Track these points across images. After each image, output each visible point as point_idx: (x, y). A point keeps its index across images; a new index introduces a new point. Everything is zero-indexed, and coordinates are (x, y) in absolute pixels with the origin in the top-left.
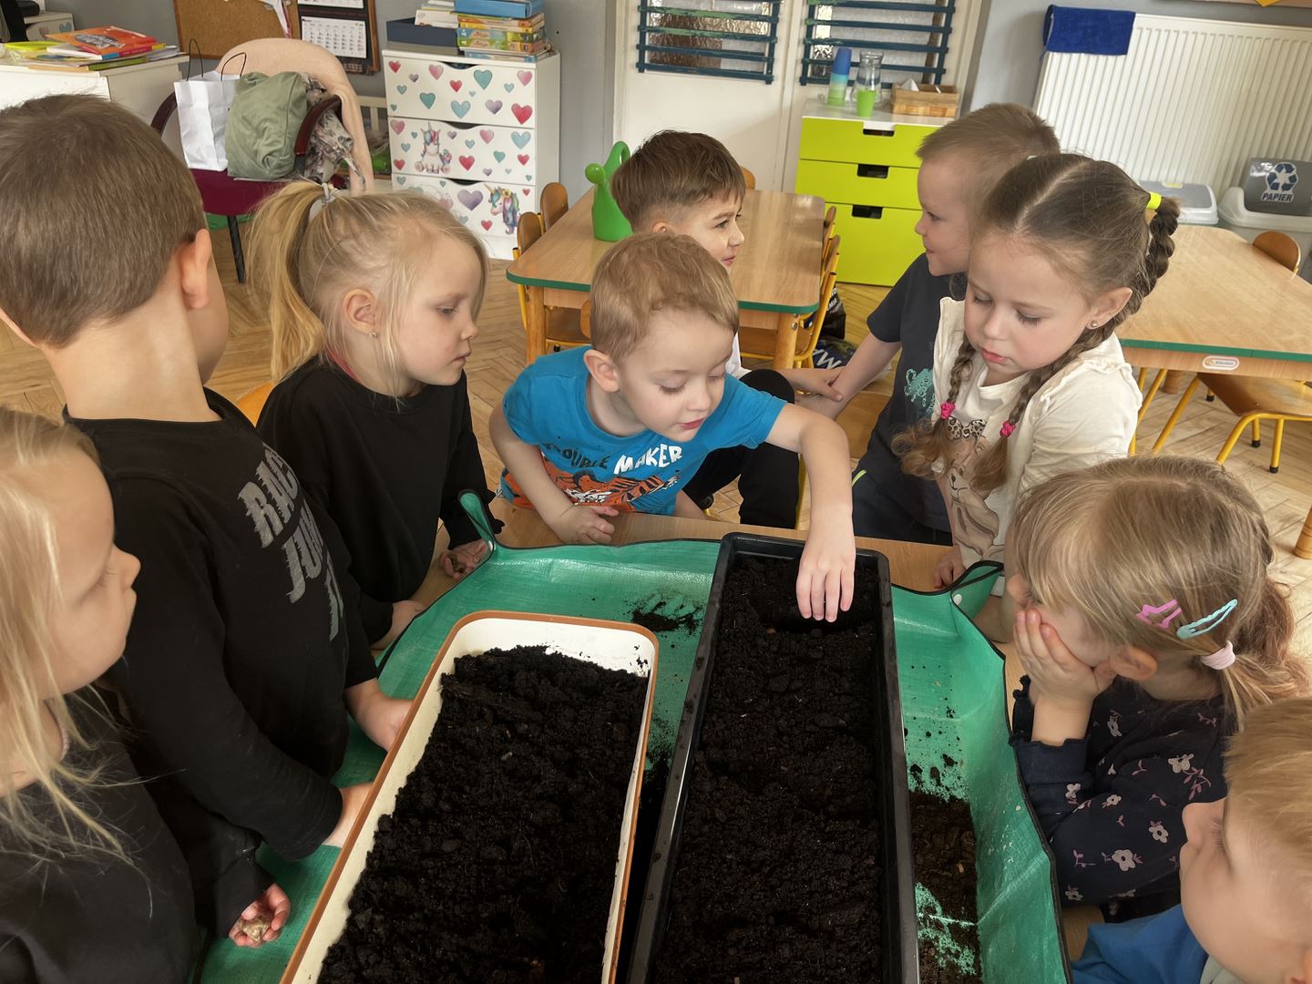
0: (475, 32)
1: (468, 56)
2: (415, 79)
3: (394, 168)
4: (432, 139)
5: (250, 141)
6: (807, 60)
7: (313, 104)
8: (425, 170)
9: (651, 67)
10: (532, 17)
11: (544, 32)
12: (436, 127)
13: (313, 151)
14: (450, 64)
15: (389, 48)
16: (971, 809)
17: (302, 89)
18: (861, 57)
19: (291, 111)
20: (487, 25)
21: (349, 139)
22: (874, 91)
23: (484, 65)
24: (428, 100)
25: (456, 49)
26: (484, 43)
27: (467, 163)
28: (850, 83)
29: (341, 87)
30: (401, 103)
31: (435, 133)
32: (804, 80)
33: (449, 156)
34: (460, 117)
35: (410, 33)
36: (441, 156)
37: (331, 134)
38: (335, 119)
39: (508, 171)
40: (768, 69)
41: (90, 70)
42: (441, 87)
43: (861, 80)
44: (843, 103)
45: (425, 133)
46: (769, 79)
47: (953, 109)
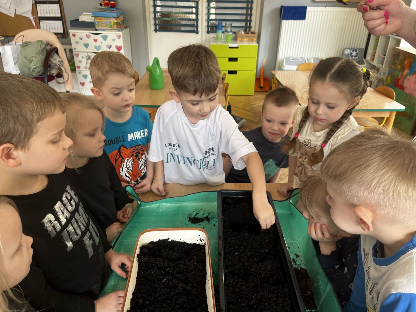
0: (100, 23)
1: (99, 31)
2: (81, 39)
3: (77, 69)
4: (89, 58)
5: (27, 64)
6: (208, 26)
7: (48, 50)
9: (159, 31)
10: (119, 17)
11: (123, 21)
12: (90, 54)
13: (50, 66)
14: (93, 34)
15: (71, 29)
16: (307, 271)
17: (44, 46)
18: (226, 24)
19: (41, 53)
20: (104, 20)
21: (62, 61)
22: (231, 35)
23: (104, 33)
24: (86, 46)
25: (94, 29)
26: (104, 26)
28: (223, 32)
30: (78, 47)
31: (90, 56)
32: (208, 32)
34: (98, 50)
35: (78, 24)
38: (56, 55)
40: (197, 29)
42: (91, 41)
43: (226, 31)
44: (221, 39)
45: (86, 57)
46: (197, 32)
47: (255, 39)
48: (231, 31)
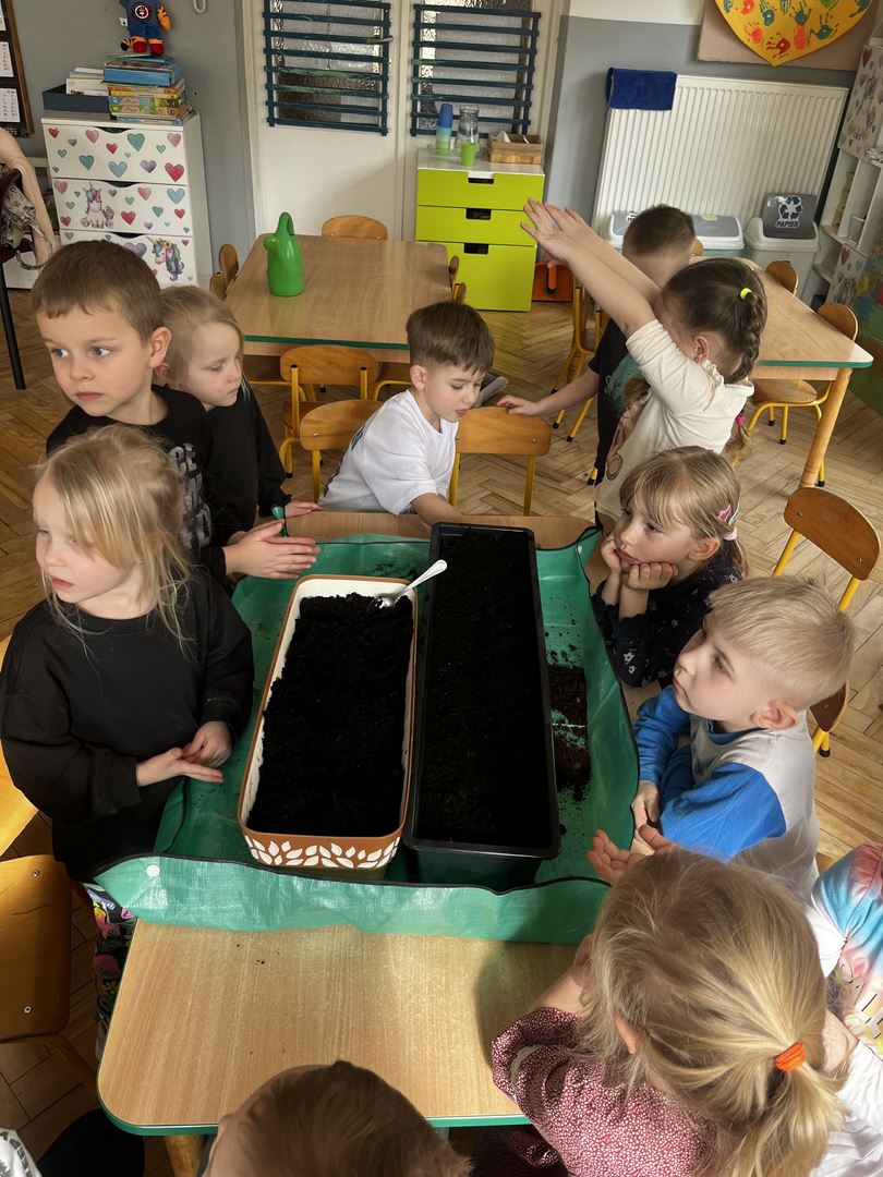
0: (125, 99)
1: (121, 121)
2: (73, 143)
3: (62, 224)
4: (94, 198)
6: (415, 113)
8: (90, 226)
9: (280, 122)
10: (175, 84)
11: (186, 96)
12: (97, 186)
14: (104, 129)
15: (46, 116)
16: (585, 671)
18: (461, 111)
20: (135, 92)
21: (32, 208)
22: (474, 142)
23: (136, 128)
24: (87, 161)
25: (107, 115)
26: (134, 109)
27: (129, 218)
28: (454, 134)
29: (19, 161)
30: (63, 167)
31: (96, 192)
32: (414, 132)
33: (111, 211)
34: (118, 176)
35: (62, 101)
36: (104, 212)
37: (17, 204)
39: (167, 224)
40: (383, 122)
42: (98, 150)
43: (462, 131)
44: (449, 152)
45: (87, 192)
46: (384, 132)
47: (539, 158)
48: (475, 132)
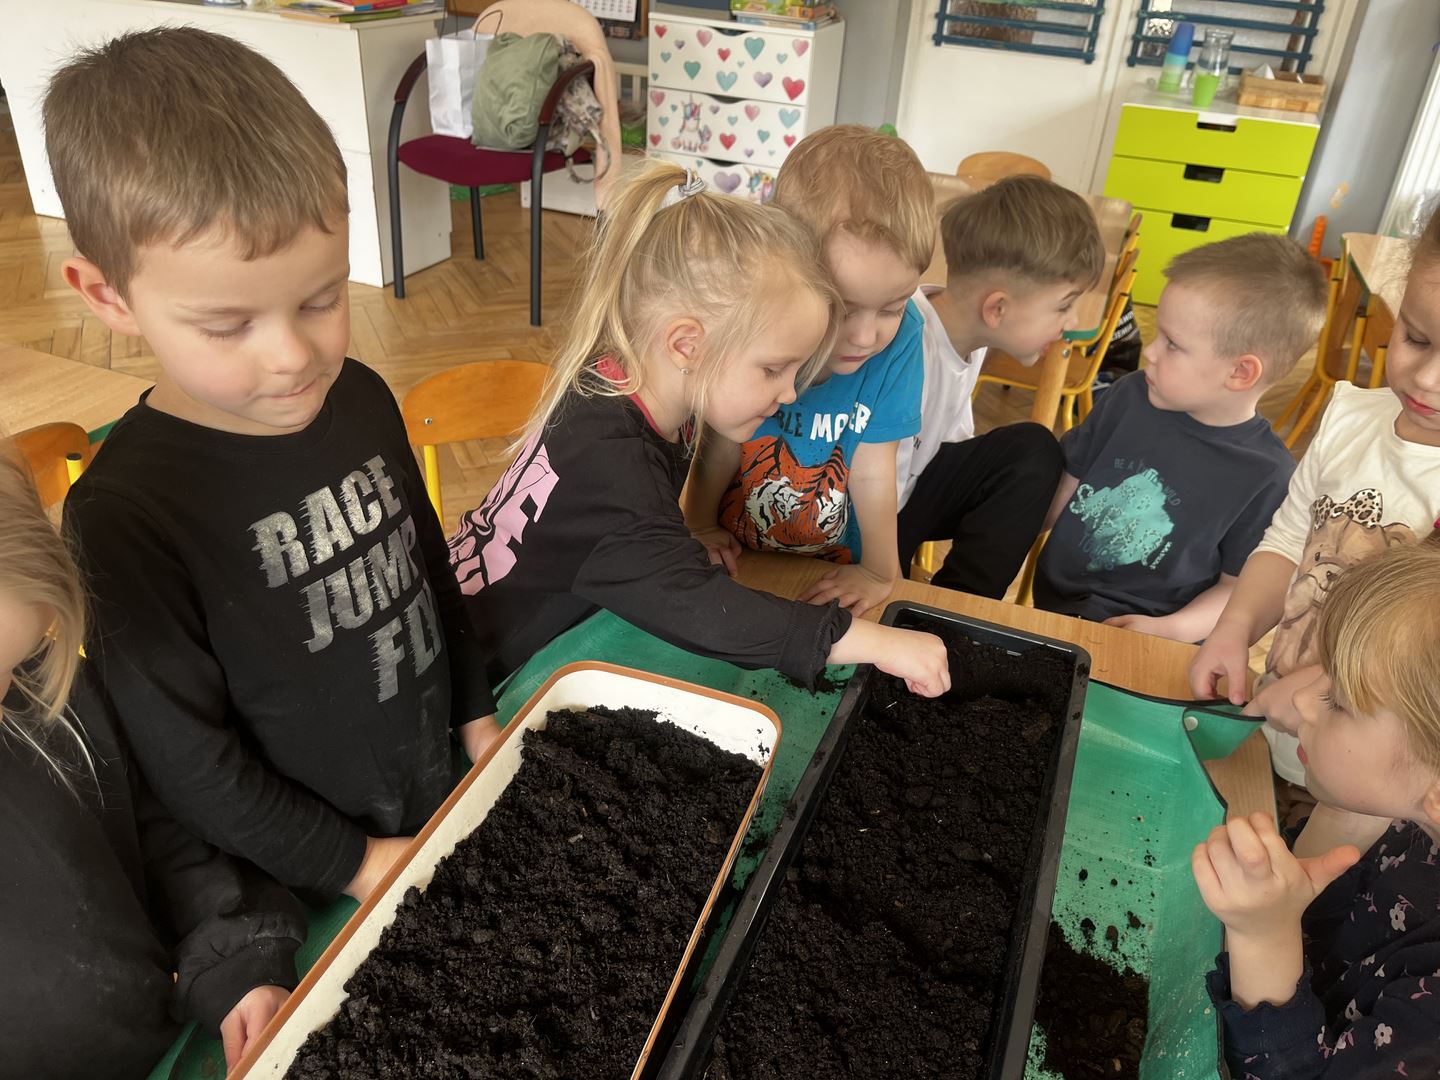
1: (741, 22)
2: (680, 45)
3: (649, 143)
4: (693, 113)
5: (495, 107)
6: (1139, 36)
7: (565, 69)
8: (682, 148)
9: (950, 40)
12: (698, 99)
13: (560, 122)
14: (720, 30)
15: (657, 10)
16: (1150, 990)
17: (554, 52)
18: (1206, 36)
19: (541, 76)
21: (598, 110)
22: (1219, 77)
23: (756, 31)
25: (727, 13)
27: (727, 142)
28: (1190, 66)
29: (596, 50)
30: (663, 68)
32: (1132, 61)
33: (709, 132)
34: (725, 88)
36: (700, 133)
37: (580, 102)
38: (586, 87)
39: (771, 153)
40: (1090, 46)
41: (341, 21)
42: (708, 56)
43: (1203, 63)
44: (1178, 90)
45: (685, 106)
46: (1089, 58)
47: (1315, 105)
48: (1223, 65)
